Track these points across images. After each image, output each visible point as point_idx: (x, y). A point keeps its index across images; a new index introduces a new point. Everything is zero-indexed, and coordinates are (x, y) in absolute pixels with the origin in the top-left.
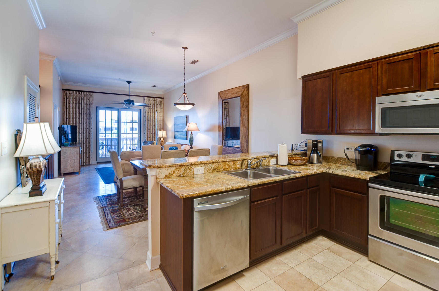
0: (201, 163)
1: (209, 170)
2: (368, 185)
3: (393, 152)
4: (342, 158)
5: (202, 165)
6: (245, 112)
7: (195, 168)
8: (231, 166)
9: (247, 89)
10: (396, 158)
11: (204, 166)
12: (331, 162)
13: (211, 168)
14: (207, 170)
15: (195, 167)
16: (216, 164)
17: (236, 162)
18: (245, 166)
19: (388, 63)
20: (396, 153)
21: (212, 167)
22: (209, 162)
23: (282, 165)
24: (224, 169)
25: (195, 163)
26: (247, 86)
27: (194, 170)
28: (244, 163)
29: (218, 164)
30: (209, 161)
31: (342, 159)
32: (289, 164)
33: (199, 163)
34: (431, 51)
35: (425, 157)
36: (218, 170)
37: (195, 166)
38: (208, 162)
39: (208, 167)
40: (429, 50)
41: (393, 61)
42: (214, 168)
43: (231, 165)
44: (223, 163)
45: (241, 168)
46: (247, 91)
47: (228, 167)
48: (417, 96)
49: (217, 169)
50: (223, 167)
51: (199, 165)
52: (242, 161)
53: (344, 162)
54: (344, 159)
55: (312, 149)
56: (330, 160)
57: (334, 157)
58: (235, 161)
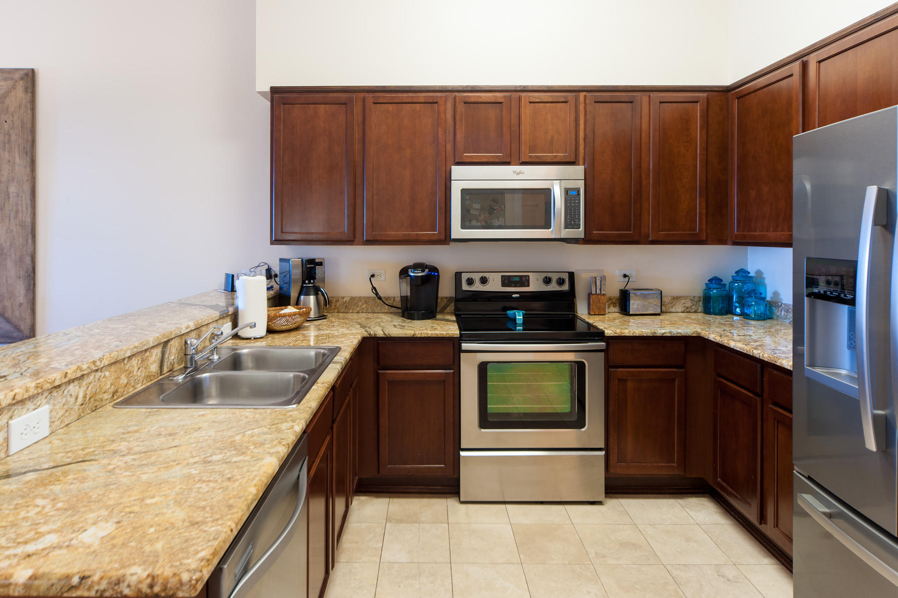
0: (40, 391)
1: (67, 414)
2: (460, 346)
3: (458, 275)
4: (360, 297)
5: (42, 399)
6: (17, 167)
7: (11, 422)
8: (135, 373)
9: (30, 84)
10: (465, 287)
11: (48, 403)
12: (336, 310)
13: (72, 400)
14: (58, 417)
15: (11, 418)
16: (92, 377)
17: (148, 354)
18: (171, 363)
19: (465, 103)
20: (465, 277)
21: (77, 398)
22: (70, 376)
23: (255, 338)
24: (116, 391)
25: (14, 399)
26: (27, 75)
27: (8, 432)
28: (168, 352)
29: (99, 374)
30: (69, 371)
31: (360, 301)
32: (270, 331)
33: (31, 394)
34: (525, 97)
35: (507, 281)
36: (97, 403)
37: (10, 413)
38: (66, 376)
39: (64, 400)
40: (523, 94)
41: (472, 100)
42: (85, 397)
43: (136, 369)
44: (113, 368)
45: (161, 373)
46: (30, 95)
47: (126, 382)
48: (514, 172)
49: (92, 399)
50: (112, 384)
51: (30, 405)
52: (162, 346)
53: (365, 306)
54: (367, 300)
55: (304, 282)
56: (333, 307)
57: (343, 298)
58: (146, 351)
